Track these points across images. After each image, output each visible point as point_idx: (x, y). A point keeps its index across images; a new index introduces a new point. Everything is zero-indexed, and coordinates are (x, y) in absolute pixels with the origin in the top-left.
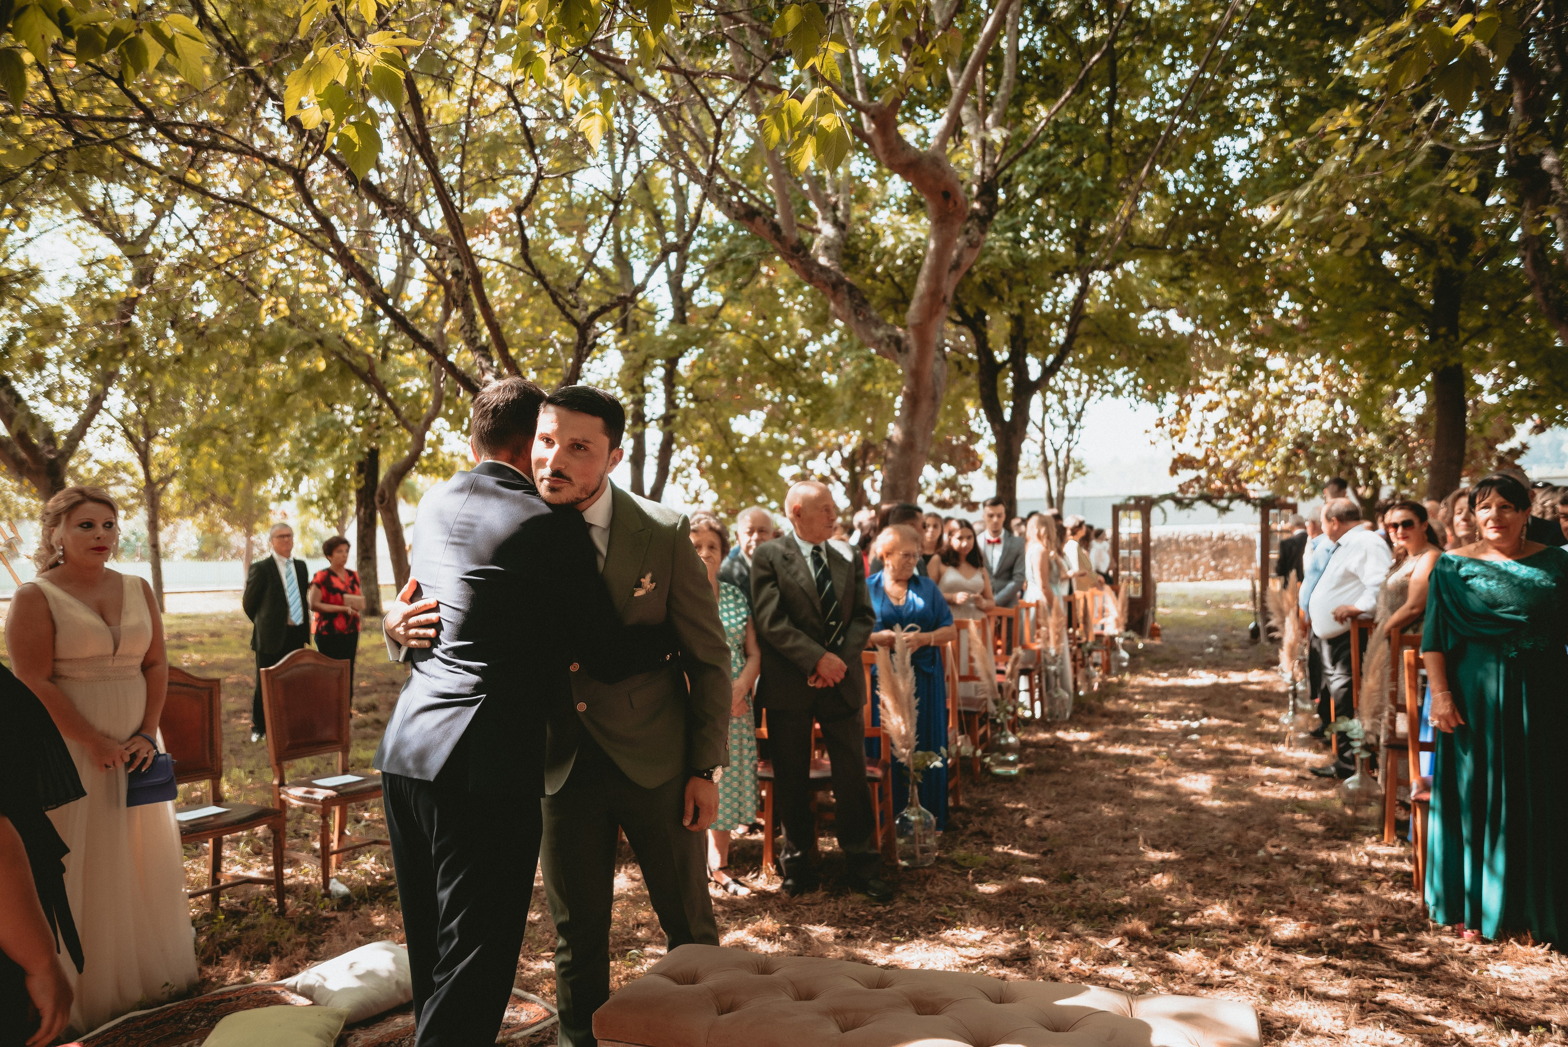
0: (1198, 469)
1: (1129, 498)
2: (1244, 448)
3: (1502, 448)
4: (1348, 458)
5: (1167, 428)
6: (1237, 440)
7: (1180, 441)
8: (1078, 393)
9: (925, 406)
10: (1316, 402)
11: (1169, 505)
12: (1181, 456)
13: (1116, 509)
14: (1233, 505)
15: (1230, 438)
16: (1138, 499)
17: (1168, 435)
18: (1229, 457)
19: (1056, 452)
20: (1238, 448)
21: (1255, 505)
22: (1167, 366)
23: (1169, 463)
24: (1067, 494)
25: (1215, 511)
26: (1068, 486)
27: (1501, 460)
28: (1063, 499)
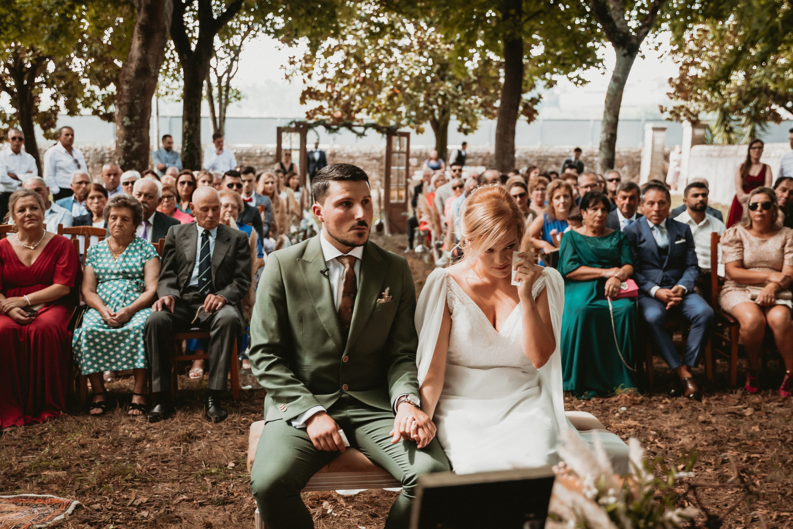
0: (321, 100)
1: (291, 123)
2: (358, 86)
3: (526, 97)
5: (298, 65)
6: (353, 80)
7: (310, 77)
10: (411, 54)
11: (321, 129)
12: (309, 89)
13: (280, 130)
14: (367, 132)
15: (348, 77)
16: (298, 124)
17: (300, 72)
18: (348, 93)
20: (354, 86)
21: (382, 132)
23: (299, 95)
25: (354, 135)
26: (228, 109)
27: (526, 106)
28: (224, 118)
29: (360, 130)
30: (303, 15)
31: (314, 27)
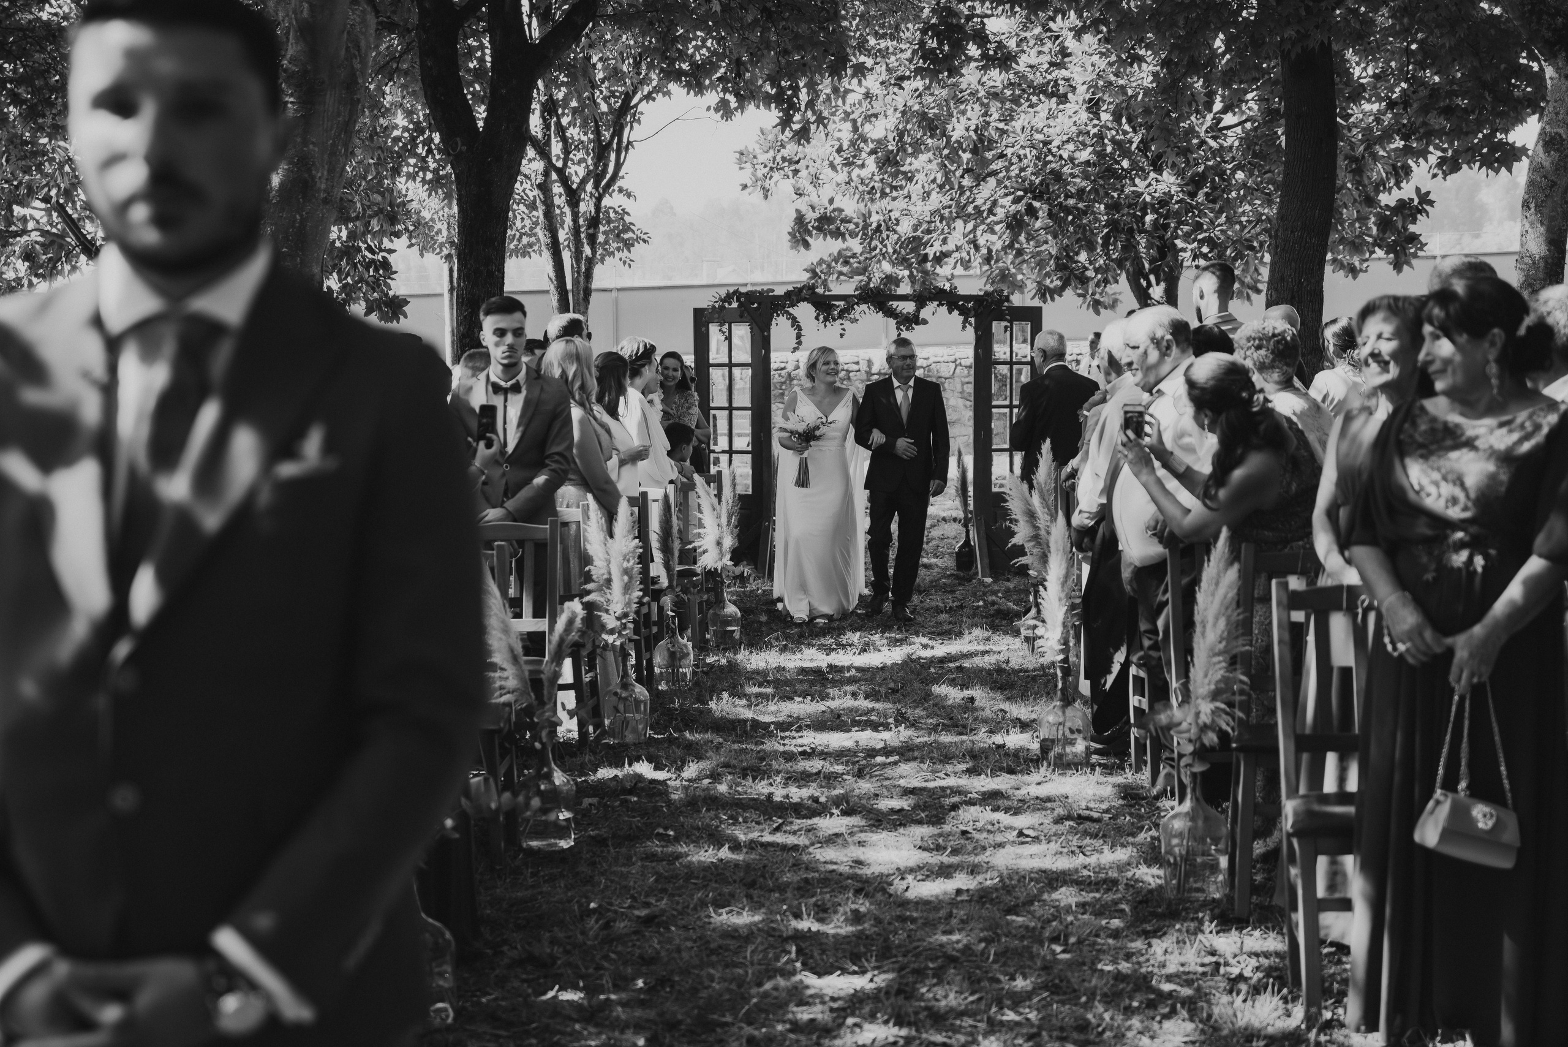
1: (728, 298)
2: (935, 194)
4: (1124, 217)
8: (615, 74)
9: (330, 100)
11: (805, 311)
12: (814, 209)
13: (702, 319)
14: (924, 313)
16: (747, 297)
18: (907, 213)
19: (573, 197)
20: (926, 195)
21: (964, 312)
22: (803, 29)
23: (790, 223)
24: (596, 284)
25: (892, 322)
26: (598, 270)
28: (588, 292)
29: (909, 307)
30: (756, 21)
31: (786, 52)
